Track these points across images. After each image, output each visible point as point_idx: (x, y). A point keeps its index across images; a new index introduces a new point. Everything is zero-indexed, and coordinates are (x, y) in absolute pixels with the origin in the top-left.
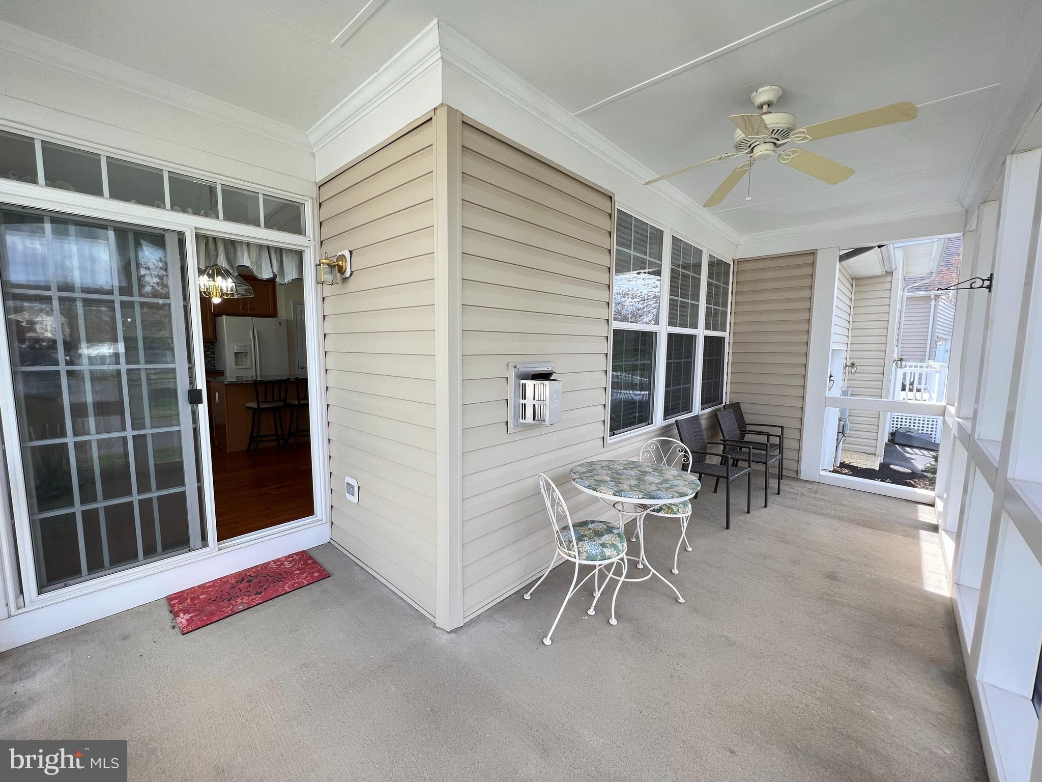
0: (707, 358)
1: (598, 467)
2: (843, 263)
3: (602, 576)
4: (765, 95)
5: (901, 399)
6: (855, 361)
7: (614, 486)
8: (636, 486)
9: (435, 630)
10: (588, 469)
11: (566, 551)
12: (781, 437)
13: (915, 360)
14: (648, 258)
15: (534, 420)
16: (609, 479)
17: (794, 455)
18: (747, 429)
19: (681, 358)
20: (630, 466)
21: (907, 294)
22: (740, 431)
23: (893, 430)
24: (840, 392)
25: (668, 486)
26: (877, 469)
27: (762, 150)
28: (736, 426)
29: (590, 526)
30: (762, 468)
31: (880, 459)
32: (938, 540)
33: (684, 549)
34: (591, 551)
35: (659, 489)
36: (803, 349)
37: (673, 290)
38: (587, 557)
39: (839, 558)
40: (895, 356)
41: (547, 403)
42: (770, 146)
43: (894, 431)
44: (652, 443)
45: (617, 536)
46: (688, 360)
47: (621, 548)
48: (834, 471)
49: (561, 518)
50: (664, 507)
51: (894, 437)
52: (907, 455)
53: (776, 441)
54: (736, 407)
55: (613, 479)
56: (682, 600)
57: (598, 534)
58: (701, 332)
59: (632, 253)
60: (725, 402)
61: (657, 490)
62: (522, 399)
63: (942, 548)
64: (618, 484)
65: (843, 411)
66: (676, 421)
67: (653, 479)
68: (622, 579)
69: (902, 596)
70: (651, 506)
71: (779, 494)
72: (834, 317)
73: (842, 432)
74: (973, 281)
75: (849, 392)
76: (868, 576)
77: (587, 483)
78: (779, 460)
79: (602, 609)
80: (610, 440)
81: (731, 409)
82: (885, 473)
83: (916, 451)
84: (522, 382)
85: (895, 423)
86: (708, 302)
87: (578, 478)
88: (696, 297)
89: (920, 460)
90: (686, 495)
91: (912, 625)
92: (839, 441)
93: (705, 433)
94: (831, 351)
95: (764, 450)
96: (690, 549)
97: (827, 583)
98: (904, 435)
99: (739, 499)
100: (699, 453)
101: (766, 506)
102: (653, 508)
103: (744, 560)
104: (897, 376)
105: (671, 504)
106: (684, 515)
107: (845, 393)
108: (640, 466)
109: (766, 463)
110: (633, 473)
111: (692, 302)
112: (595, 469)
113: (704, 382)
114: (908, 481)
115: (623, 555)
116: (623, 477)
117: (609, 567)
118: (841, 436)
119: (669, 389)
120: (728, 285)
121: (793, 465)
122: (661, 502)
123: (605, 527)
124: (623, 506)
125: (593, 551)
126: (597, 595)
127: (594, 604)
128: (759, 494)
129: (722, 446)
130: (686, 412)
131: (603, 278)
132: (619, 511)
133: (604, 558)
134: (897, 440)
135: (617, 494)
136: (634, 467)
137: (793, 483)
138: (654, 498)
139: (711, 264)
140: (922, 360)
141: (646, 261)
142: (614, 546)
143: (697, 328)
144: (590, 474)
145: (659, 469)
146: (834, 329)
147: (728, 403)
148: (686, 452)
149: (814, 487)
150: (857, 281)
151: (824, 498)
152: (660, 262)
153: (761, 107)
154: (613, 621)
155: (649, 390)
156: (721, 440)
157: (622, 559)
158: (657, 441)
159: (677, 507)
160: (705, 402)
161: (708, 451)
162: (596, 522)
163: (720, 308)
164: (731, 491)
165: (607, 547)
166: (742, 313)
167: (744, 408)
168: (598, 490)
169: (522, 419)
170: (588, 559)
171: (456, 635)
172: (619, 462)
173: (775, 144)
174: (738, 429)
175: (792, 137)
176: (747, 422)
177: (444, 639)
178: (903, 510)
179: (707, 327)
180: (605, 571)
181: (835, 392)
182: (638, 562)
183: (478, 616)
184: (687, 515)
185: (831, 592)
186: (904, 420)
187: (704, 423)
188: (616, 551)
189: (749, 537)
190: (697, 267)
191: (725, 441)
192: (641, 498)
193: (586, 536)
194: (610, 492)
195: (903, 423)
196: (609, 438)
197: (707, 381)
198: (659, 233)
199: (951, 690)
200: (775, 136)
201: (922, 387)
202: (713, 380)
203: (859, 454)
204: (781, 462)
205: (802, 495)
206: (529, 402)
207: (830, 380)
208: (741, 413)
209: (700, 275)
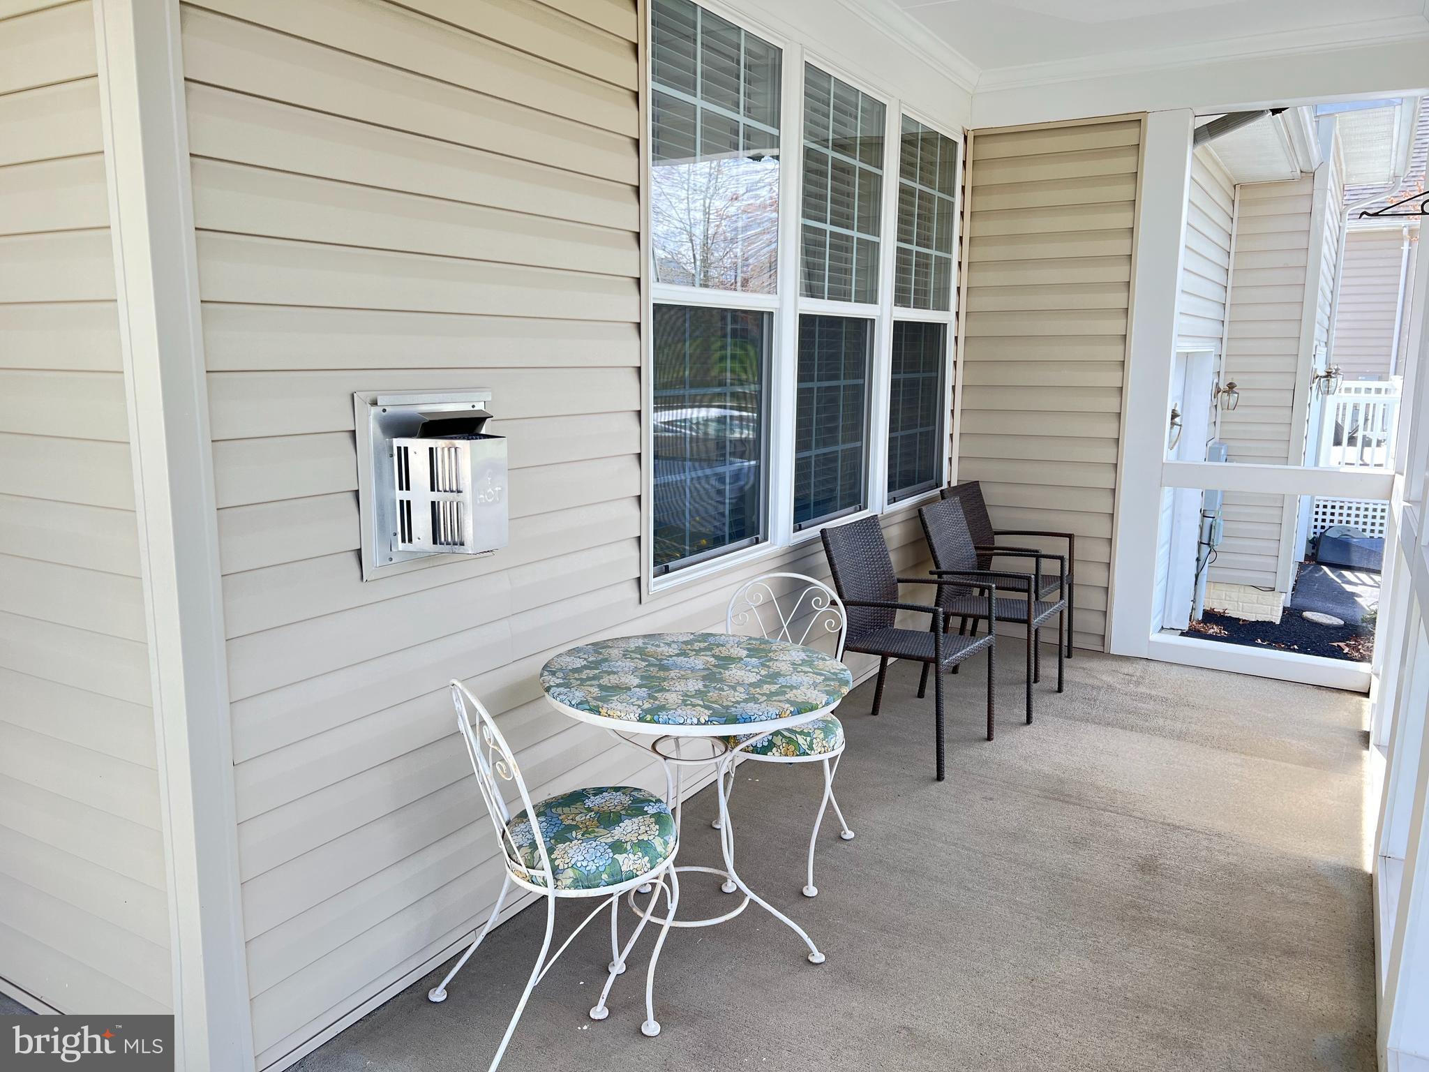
0: (901, 376)
1: (615, 653)
2: (1202, 146)
3: (628, 918)
5: (1334, 463)
6: (1236, 377)
7: (643, 699)
8: (698, 693)
10: (590, 659)
11: (524, 869)
12: (1068, 561)
14: (742, 119)
15: (435, 542)
16: (637, 681)
17: (1097, 601)
18: (997, 544)
19: (836, 377)
20: (696, 645)
21: (1350, 226)
22: (976, 548)
23: (1315, 533)
24: (1201, 452)
25: (775, 688)
26: (1278, 622)
28: (968, 537)
29: (593, 802)
30: (1020, 631)
31: (1285, 600)
33: (832, 836)
34: (585, 864)
35: (753, 699)
36: (1115, 352)
37: (812, 203)
38: (578, 880)
39: (1169, 825)
41: (467, 496)
43: (1318, 535)
44: (758, 589)
45: (653, 820)
47: (660, 849)
48: (1192, 633)
49: (509, 792)
50: (778, 740)
51: (1317, 550)
54: (970, 493)
55: (647, 681)
56: (817, 957)
57: (609, 819)
58: (885, 313)
59: (699, 102)
60: (949, 483)
61: (746, 701)
62: (401, 488)
64: (656, 692)
65: (1209, 495)
66: (823, 531)
67: (745, 673)
68: (668, 923)
69: (1283, 894)
70: (745, 738)
71: (1060, 690)
73: (1207, 541)
75: (1223, 452)
76: (1222, 857)
77: (579, 695)
78: (1061, 613)
79: (626, 1003)
80: (657, 585)
81: (957, 499)
82: (1294, 632)
83: (1363, 575)
84: (399, 442)
85: (1320, 517)
86: (903, 235)
87: (558, 686)
88: (872, 223)
90: (813, 708)
92: (1201, 563)
93: (894, 557)
95: (1022, 591)
96: (849, 834)
97: (1137, 883)
100: (873, 606)
101: (1029, 721)
102: (751, 741)
103: (968, 849)
104: (1325, 412)
105: (789, 730)
106: (825, 757)
107: (1213, 455)
108: (718, 645)
109: (1027, 622)
110: (699, 662)
111: (861, 235)
112: (606, 660)
113: (894, 435)
114: (1335, 644)
115: (666, 865)
116: (672, 674)
117: (640, 896)
118: (1205, 549)
119: (806, 454)
120: (952, 194)
121: (1094, 623)
122: (761, 728)
123: (626, 800)
124: (678, 746)
125: (591, 863)
126: (617, 967)
127: (605, 993)
129: (936, 586)
130: (851, 509)
131: (622, 166)
132: (666, 758)
133: (617, 879)
134: (1323, 555)
135: (649, 717)
136: (705, 649)
137: (1095, 665)
138: (741, 721)
139: (908, 141)
141: (738, 126)
142: (644, 847)
143: (875, 302)
144: (591, 673)
145: (763, 650)
147: (954, 484)
148: (834, 603)
149: (1134, 669)
150: (1242, 193)
151: (1153, 693)
152: (774, 131)
154: (651, 1028)
155: (758, 458)
156: (931, 573)
157: (667, 879)
158: (764, 580)
159: (809, 739)
160: (899, 482)
161: (900, 601)
162: (607, 789)
163: (934, 252)
165: (625, 851)
166: (986, 264)
167: (991, 495)
168: (603, 711)
169: (403, 541)
170: (577, 884)
172: (669, 639)
174: (972, 546)
176: (997, 525)
179: (901, 298)
180: (634, 907)
181: (1188, 452)
182: (725, 880)
184: (832, 754)
185: (1142, 901)
186: (1337, 511)
187: (894, 535)
188: (647, 859)
189: (985, 794)
190: (874, 147)
191: (940, 574)
192: (706, 723)
193: (576, 827)
194: (632, 715)
195: (1336, 518)
196: (653, 580)
197: (903, 433)
198: (770, 54)
202: (919, 430)
203: (1242, 590)
205: (1110, 688)
206: (420, 496)
207: (1173, 424)
208: (982, 507)
209: (881, 168)
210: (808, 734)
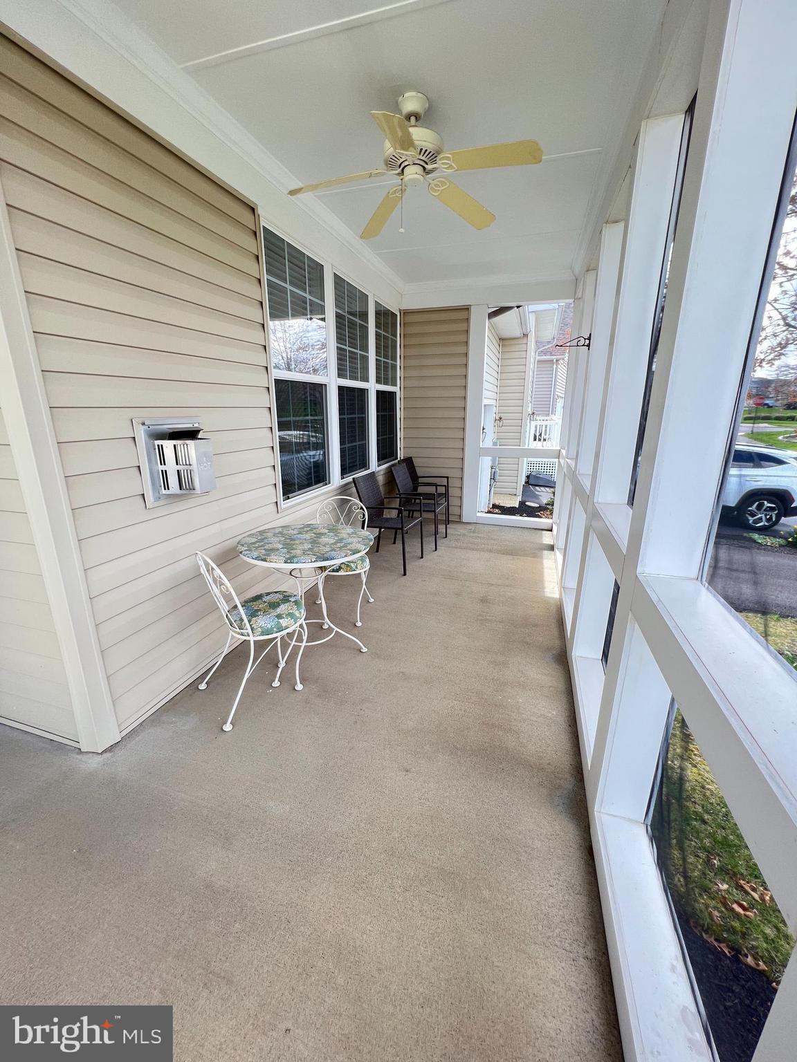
0: (380, 413)
1: (269, 535)
2: (491, 320)
3: (285, 645)
4: (411, 103)
5: (533, 447)
6: (502, 415)
7: (285, 554)
8: (310, 549)
9: (79, 757)
10: (259, 538)
11: (238, 630)
12: (447, 487)
13: (543, 415)
14: (308, 296)
15: (181, 489)
16: (281, 546)
17: (457, 502)
18: (419, 482)
19: (354, 413)
20: (306, 529)
21: (538, 358)
22: (413, 483)
23: (528, 473)
24: (491, 443)
25: (342, 544)
26: (518, 507)
27: (412, 173)
28: (409, 479)
29: (266, 599)
30: (431, 516)
31: (519, 498)
32: (553, 557)
33: (366, 601)
34: (265, 625)
35: (333, 550)
36: (462, 404)
37: (340, 337)
38: (263, 632)
39: (490, 584)
40: (530, 411)
41: (195, 467)
42: (419, 169)
44: (329, 504)
45: (293, 603)
46: (362, 416)
47: (298, 615)
48: (489, 512)
49: (228, 598)
50: (343, 566)
51: (529, 479)
52: (537, 493)
53: (442, 490)
54: (408, 461)
55: (286, 545)
56: (365, 650)
57: (274, 605)
58: (372, 387)
59: (288, 287)
60: (401, 458)
61: (331, 551)
62: (161, 464)
63: (556, 561)
64: (291, 550)
65: (494, 460)
66: (354, 479)
67: (328, 539)
68: (304, 644)
70: (330, 566)
71: (446, 537)
72: (485, 373)
73: (493, 478)
74: (579, 339)
75: (498, 443)
76: (509, 594)
77: (256, 554)
78: (446, 507)
79: (287, 679)
80: (284, 504)
81: (404, 464)
82: (523, 510)
83: (542, 488)
84: (158, 442)
85: (529, 467)
86: (378, 353)
87: (245, 551)
88: (365, 347)
89: (544, 496)
90: (359, 551)
91: (535, 625)
92: (491, 486)
93: (381, 489)
94: (483, 406)
95: (432, 499)
96: (372, 600)
97: (481, 606)
98: (536, 477)
99: (413, 546)
100: (376, 508)
101: (436, 550)
102: (332, 568)
103: (418, 601)
104: (531, 428)
105: (348, 562)
106: (362, 571)
107: (495, 444)
108: (315, 529)
109: (434, 511)
110: (307, 536)
111: (361, 352)
112: (266, 538)
113: (378, 437)
114: (537, 513)
115: (302, 621)
116: (297, 542)
117: (290, 635)
118: (493, 481)
119: (343, 446)
120: (396, 337)
121: (457, 510)
122: (337, 562)
123: (281, 597)
124: (300, 572)
125: (268, 624)
126: (282, 664)
127: (278, 676)
128: (430, 539)
129: (398, 500)
130: (364, 469)
131: (256, 314)
132: (296, 577)
133: (280, 629)
134: (531, 482)
135: (289, 561)
136: (310, 531)
137: (457, 526)
138: (327, 559)
139: (378, 314)
140: (548, 415)
141: (307, 301)
142: (291, 615)
143: (368, 382)
144: (260, 544)
145: (334, 529)
146: (486, 385)
148: (362, 508)
149: (472, 527)
150: (503, 341)
151: (479, 535)
152: (322, 303)
153: (408, 117)
154: (299, 687)
155: (324, 450)
156: (397, 494)
157: (301, 626)
158: (332, 500)
159: (355, 564)
160: (381, 458)
161: (385, 506)
162: (271, 593)
163: (390, 362)
164: (406, 540)
165: (283, 618)
166: (411, 368)
167: (416, 462)
168: (268, 560)
169: (165, 489)
170: (263, 634)
171: (112, 753)
172: (293, 527)
173: (424, 168)
174: (411, 482)
175: (440, 162)
176: (419, 474)
177: (94, 763)
178: (532, 536)
179: (378, 381)
180: (288, 640)
181: (487, 443)
182: (323, 624)
183: (141, 724)
184: (365, 570)
185: (483, 613)
186: (535, 465)
187: (381, 479)
188: (293, 620)
189: (422, 579)
190: (364, 316)
191: (400, 495)
192: (315, 562)
193: (260, 610)
194: (281, 561)
195: (535, 468)
196: (283, 502)
197: (382, 437)
198: (319, 267)
199: (558, 667)
200: (423, 158)
201: (547, 437)
202: (387, 436)
203: (505, 495)
204: (448, 508)
205: (464, 535)
206: (171, 467)
207: (483, 432)
208: (414, 467)
209: (368, 323)
210: (355, 562)
